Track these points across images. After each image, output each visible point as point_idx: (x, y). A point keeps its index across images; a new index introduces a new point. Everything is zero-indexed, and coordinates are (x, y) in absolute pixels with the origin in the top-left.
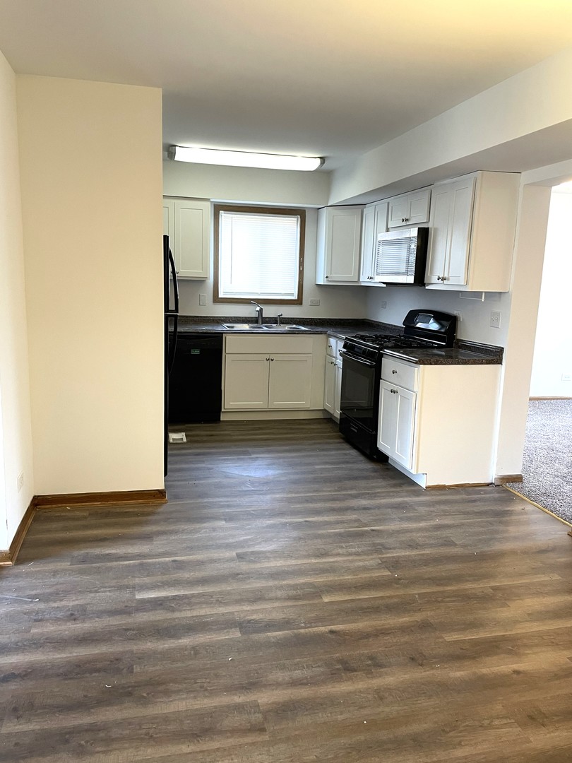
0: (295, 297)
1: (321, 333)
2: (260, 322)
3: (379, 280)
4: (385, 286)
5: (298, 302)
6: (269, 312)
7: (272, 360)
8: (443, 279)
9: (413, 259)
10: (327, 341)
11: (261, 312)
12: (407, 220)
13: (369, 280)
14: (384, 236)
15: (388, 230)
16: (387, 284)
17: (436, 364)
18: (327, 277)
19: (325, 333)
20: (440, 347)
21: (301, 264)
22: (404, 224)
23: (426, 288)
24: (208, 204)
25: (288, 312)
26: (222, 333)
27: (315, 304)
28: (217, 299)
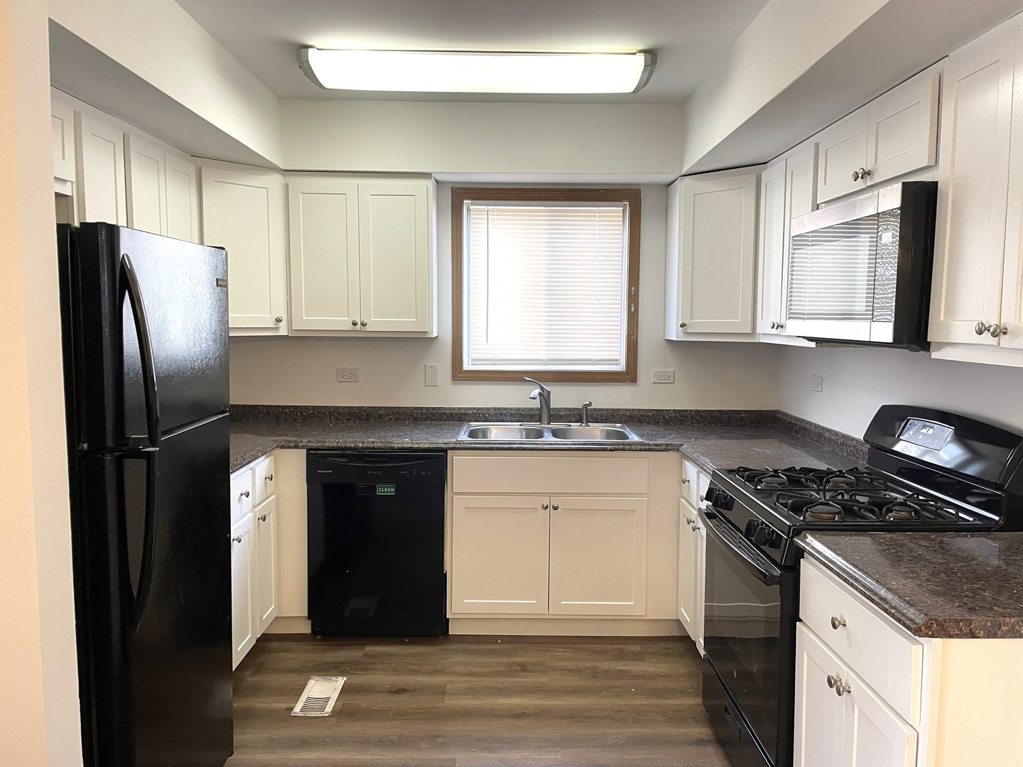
0: (621, 367)
1: (667, 448)
2: (545, 418)
3: (797, 332)
4: (813, 345)
5: (629, 375)
6: (564, 397)
7: (555, 508)
8: (999, 332)
9: (889, 271)
10: (681, 468)
11: (545, 397)
12: (866, 174)
13: (774, 331)
14: (809, 222)
15: (816, 207)
16: (819, 341)
17: (992, 634)
18: (683, 325)
19: (676, 448)
20: (984, 528)
21: (633, 298)
22: (860, 184)
23: (935, 355)
24: (430, 184)
25: (604, 397)
26: (445, 451)
27: (665, 380)
28: (460, 375)
